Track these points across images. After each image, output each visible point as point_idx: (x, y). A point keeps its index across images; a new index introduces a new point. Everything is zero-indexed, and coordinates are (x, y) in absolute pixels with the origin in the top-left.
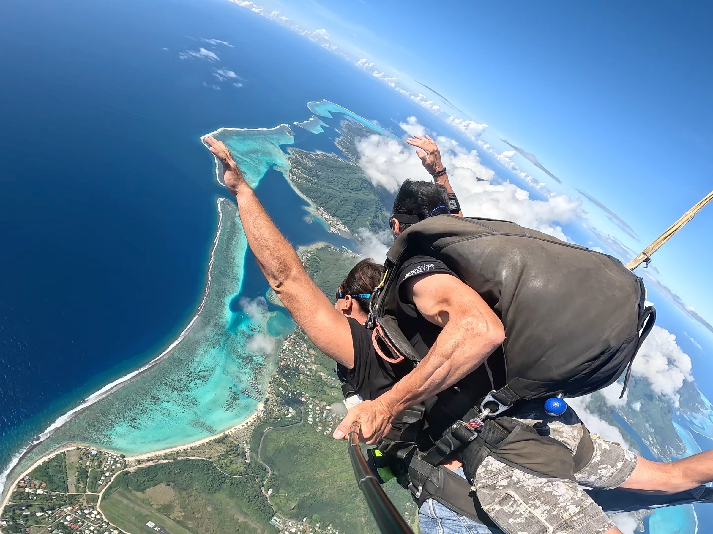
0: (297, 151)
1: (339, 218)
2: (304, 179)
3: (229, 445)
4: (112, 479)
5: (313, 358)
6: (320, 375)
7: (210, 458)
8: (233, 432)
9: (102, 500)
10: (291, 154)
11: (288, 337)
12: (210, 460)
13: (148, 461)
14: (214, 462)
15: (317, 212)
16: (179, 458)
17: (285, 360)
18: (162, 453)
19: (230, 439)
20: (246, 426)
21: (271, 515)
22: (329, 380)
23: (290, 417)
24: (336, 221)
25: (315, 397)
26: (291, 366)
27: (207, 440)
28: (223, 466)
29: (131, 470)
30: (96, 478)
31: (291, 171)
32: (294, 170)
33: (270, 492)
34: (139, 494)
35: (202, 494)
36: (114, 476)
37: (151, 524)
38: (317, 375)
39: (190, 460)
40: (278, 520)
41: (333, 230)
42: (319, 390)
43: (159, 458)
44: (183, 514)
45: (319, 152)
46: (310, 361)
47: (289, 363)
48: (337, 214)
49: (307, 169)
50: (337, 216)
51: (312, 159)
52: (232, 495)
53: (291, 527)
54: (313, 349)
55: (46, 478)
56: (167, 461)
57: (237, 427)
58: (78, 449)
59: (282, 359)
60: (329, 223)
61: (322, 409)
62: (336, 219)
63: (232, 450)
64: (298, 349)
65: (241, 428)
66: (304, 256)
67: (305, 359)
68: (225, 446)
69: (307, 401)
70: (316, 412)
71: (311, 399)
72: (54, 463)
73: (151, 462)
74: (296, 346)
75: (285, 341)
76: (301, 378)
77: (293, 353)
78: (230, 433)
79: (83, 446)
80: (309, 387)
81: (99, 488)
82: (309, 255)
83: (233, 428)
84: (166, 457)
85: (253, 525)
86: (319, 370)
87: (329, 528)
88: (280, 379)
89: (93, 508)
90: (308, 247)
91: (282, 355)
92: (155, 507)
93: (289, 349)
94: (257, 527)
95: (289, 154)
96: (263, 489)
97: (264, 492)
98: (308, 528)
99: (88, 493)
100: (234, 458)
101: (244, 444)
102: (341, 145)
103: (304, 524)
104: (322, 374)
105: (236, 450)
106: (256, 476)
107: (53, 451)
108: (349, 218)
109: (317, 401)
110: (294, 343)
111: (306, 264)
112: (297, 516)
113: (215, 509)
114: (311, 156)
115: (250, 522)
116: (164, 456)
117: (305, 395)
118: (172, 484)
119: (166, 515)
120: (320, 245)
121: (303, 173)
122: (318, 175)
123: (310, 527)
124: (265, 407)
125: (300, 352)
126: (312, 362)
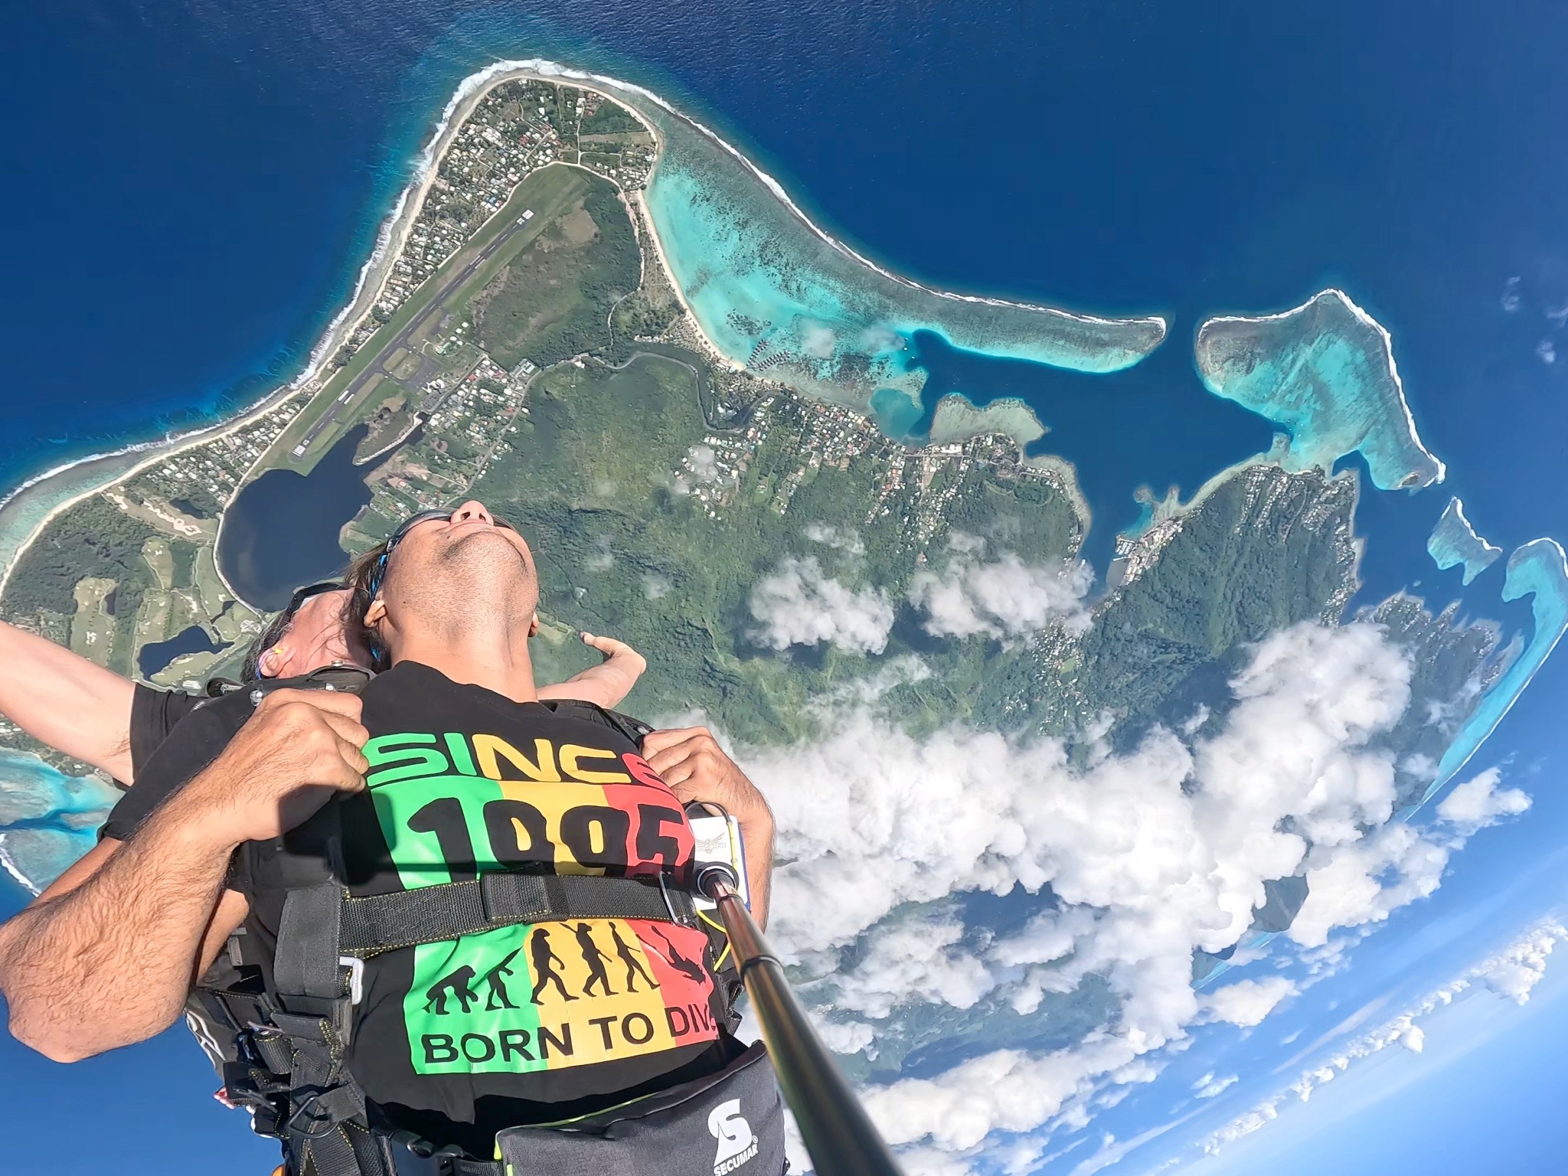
0: (1350, 493)
1: (1156, 565)
2: (1260, 501)
3: (666, 315)
4: (605, 177)
5: (832, 464)
6: (796, 471)
7: (643, 288)
8: (690, 322)
9: (569, 167)
10: (1336, 478)
11: (871, 424)
12: (639, 289)
13: (637, 214)
14: (637, 293)
15: (1166, 517)
16: (642, 250)
17: (827, 414)
18: (651, 229)
19: (677, 317)
20: (700, 340)
21: (538, 361)
22: (789, 484)
23: (718, 411)
24: (1151, 558)
25: (756, 454)
26: (815, 423)
27: (674, 285)
28: (629, 304)
29: (622, 196)
30: (605, 161)
31: (1276, 472)
32: (1285, 480)
33: (579, 364)
34: (581, 203)
35: (579, 274)
36: (610, 179)
37: (528, 214)
38: (798, 466)
39: (640, 262)
40: (528, 371)
41: (1124, 547)
42: (770, 463)
43: (642, 227)
44: (546, 251)
45: (1357, 546)
46: (826, 457)
47: (821, 419)
48: (1168, 561)
49: (1292, 509)
50: (1162, 561)
51: (1328, 526)
52: (576, 313)
53: (513, 389)
54: (850, 465)
55: (602, 114)
56: (636, 234)
57: (699, 328)
58: (654, 144)
59: (827, 408)
60: (1142, 540)
61: (733, 464)
62: (1156, 558)
63: (658, 318)
64: (850, 439)
65: (697, 334)
66: (1051, 475)
67: (830, 450)
68: (665, 309)
69: (748, 440)
70: (727, 453)
71: (753, 447)
72: (627, 122)
73: (635, 218)
74: (855, 436)
75: (863, 418)
76: (792, 437)
77: (840, 428)
78: (687, 318)
79: (660, 147)
80: (776, 448)
81: (590, 165)
82: (1055, 485)
83: (696, 323)
84: (645, 235)
85: (521, 336)
86: (808, 471)
87: (506, 446)
88: (791, 402)
89: (556, 157)
90: (1074, 486)
91: (836, 409)
92: (559, 220)
93: (848, 423)
94: (518, 341)
95: (1335, 472)
96: (586, 355)
97: (580, 357)
98: (509, 414)
99: (580, 154)
100: (642, 321)
101: (668, 335)
102: (1396, 607)
103: (517, 410)
104: (801, 473)
105: (657, 324)
106: (610, 347)
107: (646, 119)
108: (1158, 586)
109: (747, 457)
110: (861, 434)
111: (1033, 477)
112: (532, 399)
113: (553, 289)
114: (1340, 524)
115: (527, 332)
116: (646, 233)
117: (760, 439)
118: (598, 240)
119: (544, 231)
120: (1083, 512)
121: (1277, 499)
122: (1276, 531)
123: (510, 417)
124: (736, 372)
125: (844, 441)
126: (824, 460)
